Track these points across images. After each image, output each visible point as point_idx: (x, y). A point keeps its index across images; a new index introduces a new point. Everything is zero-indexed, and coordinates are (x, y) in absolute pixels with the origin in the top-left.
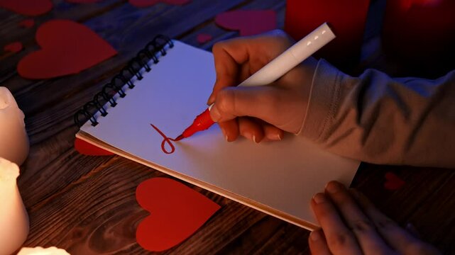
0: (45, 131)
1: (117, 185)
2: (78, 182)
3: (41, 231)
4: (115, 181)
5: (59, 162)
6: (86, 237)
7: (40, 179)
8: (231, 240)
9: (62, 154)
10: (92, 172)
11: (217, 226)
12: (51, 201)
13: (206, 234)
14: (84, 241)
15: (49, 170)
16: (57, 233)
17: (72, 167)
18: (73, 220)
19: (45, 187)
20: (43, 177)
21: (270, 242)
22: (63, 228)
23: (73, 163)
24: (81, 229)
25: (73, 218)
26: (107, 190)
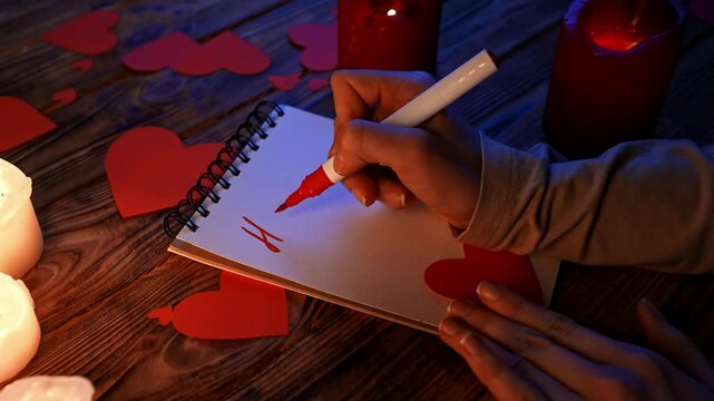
0: (106, 207)
1: (202, 279)
2: (150, 275)
3: (101, 340)
4: (199, 273)
5: (125, 248)
6: (161, 349)
7: (100, 271)
8: (354, 351)
9: (129, 238)
10: (169, 261)
11: (335, 333)
12: (113, 302)
13: (320, 344)
14: (157, 352)
15: (112, 259)
16: (122, 343)
17: (143, 254)
18: (143, 326)
19: (107, 281)
20: (103, 268)
21: (404, 354)
22: (129, 337)
23: (143, 250)
24: (153, 337)
25: (143, 322)
26: (189, 286)
